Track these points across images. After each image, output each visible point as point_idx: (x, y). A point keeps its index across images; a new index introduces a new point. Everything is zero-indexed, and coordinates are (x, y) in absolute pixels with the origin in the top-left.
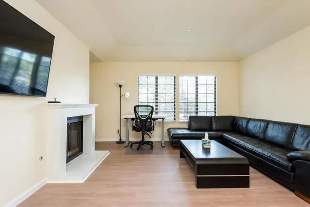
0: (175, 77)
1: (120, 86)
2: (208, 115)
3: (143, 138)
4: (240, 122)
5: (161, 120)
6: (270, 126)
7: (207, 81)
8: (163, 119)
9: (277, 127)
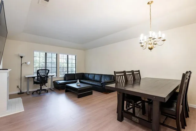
0: (57, 54)
1: (22, 57)
2: (73, 73)
3: (41, 88)
4: (86, 75)
5: (51, 77)
6: (96, 76)
7: (72, 58)
8: (52, 76)
9: (97, 76)
